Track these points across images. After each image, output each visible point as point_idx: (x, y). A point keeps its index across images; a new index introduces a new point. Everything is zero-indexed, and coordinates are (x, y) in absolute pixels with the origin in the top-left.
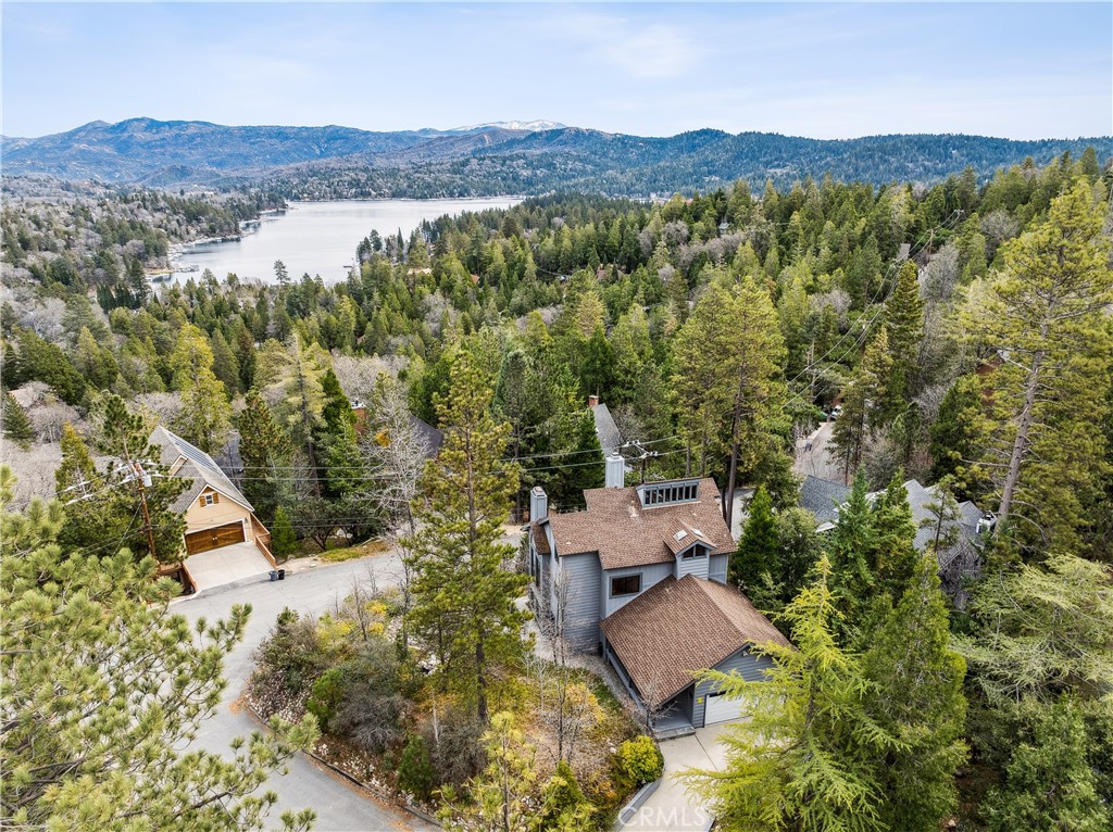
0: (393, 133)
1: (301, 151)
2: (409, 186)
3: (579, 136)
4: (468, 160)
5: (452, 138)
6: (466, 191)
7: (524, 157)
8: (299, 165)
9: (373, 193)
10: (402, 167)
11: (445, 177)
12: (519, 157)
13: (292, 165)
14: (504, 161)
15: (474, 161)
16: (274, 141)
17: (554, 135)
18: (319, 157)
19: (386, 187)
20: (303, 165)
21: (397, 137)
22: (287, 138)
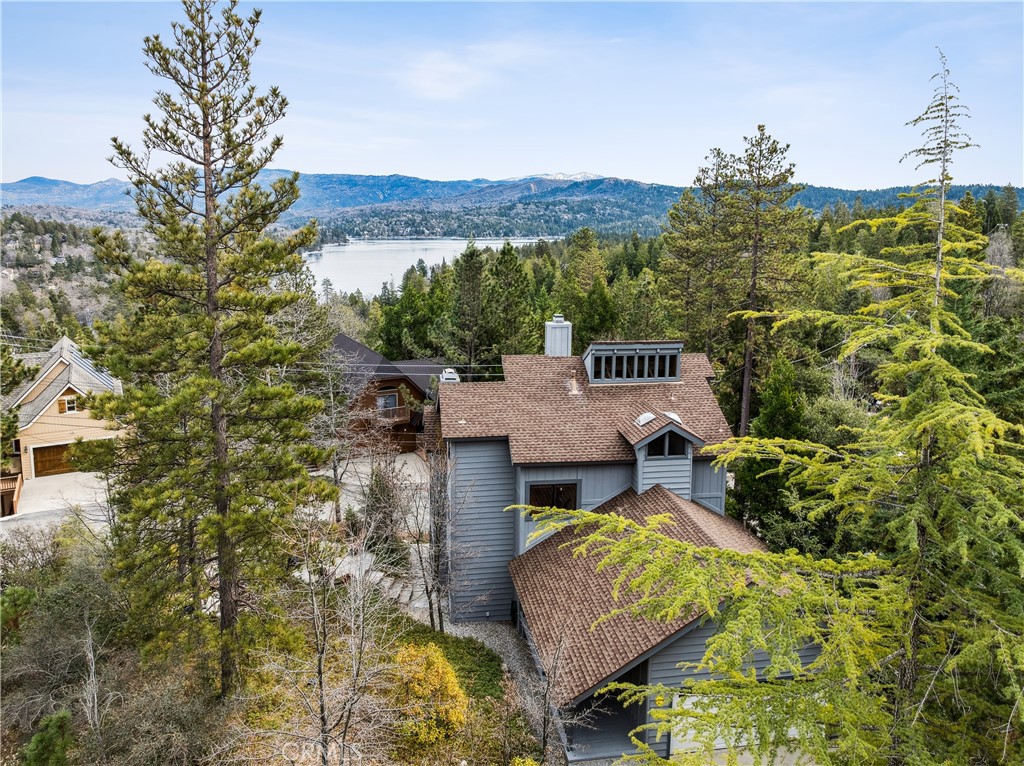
0: (449, 182)
1: (366, 196)
2: (460, 227)
3: (617, 185)
4: (514, 205)
5: (501, 187)
6: (511, 231)
7: (566, 203)
8: (363, 207)
9: (427, 232)
10: (454, 210)
11: (493, 219)
12: (561, 203)
13: (357, 208)
14: (547, 207)
15: (520, 206)
16: (344, 187)
17: (595, 185)
18: (382, 202)
19: (439, 227)
20: (367, 208)
21: (452, 185)
22: (355, 185)
